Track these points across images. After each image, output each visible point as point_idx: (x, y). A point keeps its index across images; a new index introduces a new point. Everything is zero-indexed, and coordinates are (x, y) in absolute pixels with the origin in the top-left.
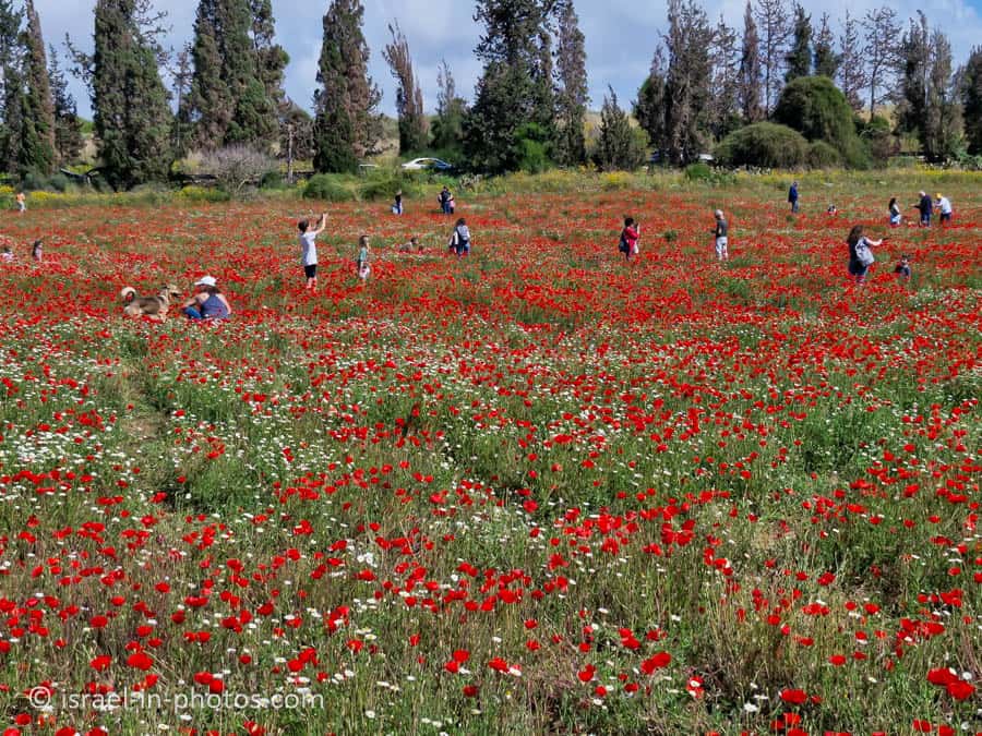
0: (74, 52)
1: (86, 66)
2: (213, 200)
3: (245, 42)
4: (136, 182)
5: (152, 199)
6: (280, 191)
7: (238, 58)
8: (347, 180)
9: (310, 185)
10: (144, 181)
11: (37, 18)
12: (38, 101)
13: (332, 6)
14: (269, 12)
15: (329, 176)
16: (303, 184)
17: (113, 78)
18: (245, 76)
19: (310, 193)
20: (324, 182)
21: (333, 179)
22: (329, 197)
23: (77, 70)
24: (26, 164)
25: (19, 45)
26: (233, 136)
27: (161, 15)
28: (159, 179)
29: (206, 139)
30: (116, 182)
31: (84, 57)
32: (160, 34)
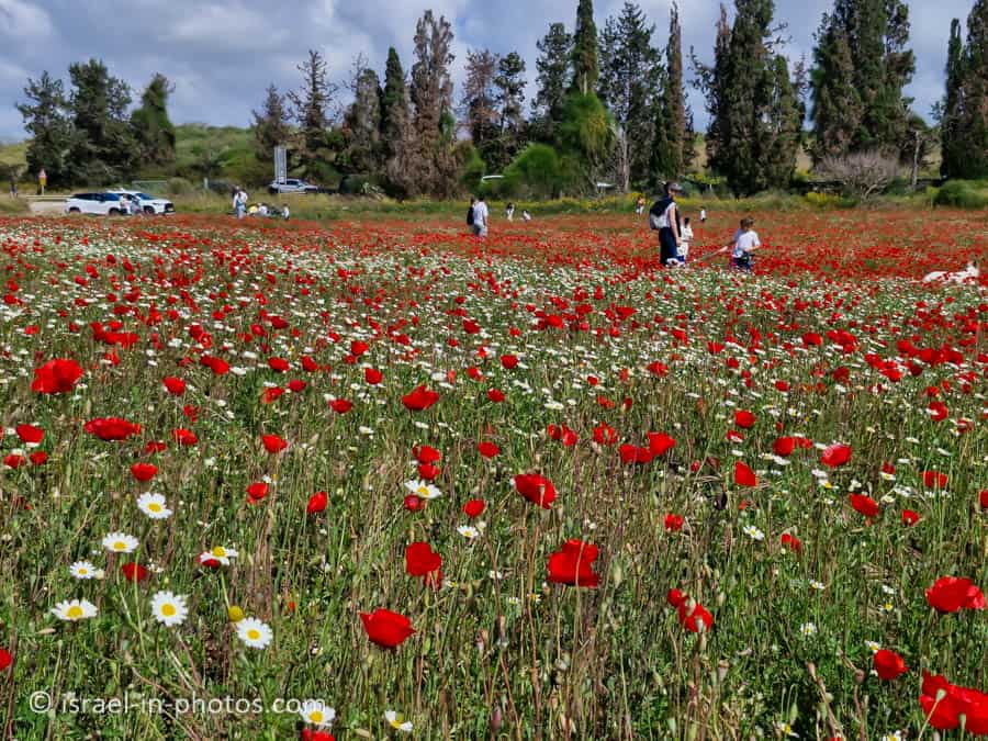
0: (696, 64)
1: (706, 77)
2: (840, 207)
3: (879, 48)
4: (759, 188)
5: (777, 205)
6: (907, 198)
7: (871, 64)
8: (981, 187)
9: (942, 191)
10: (767, 188)
11: (679, 32)
12: (672, 111)
13: (975, 8)
14: (905, 18)
15: (961, 182)
16: (933, 191)
17: (745, 86)
18: (876, 82)
19: (941, 200)
20: (959, 189)
21: (967, 185)
22: (963, 204)
23: (698, 81)
24: (655, 171)
25: (646, 60)
26: (861, 142)
27: (781, 27)
28: (781, 186)
29: (830, 146)
30: (738, 189)
31: (704, 69)
32: (780, 45)
